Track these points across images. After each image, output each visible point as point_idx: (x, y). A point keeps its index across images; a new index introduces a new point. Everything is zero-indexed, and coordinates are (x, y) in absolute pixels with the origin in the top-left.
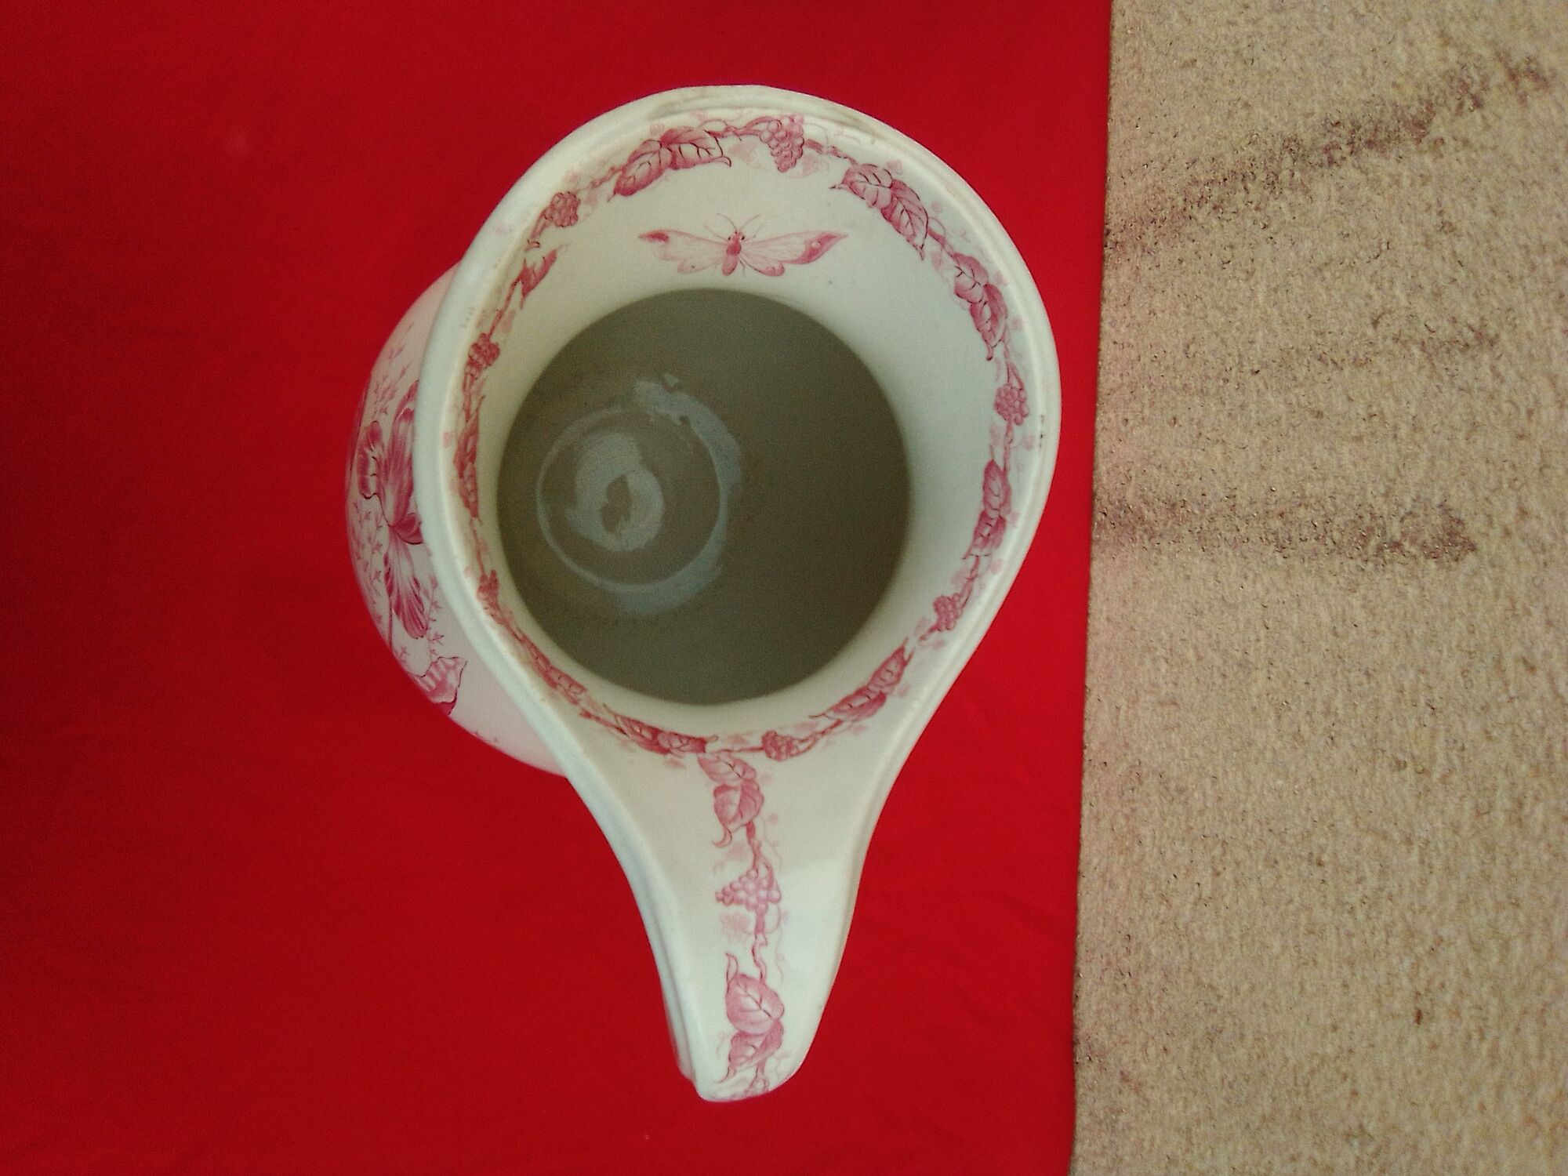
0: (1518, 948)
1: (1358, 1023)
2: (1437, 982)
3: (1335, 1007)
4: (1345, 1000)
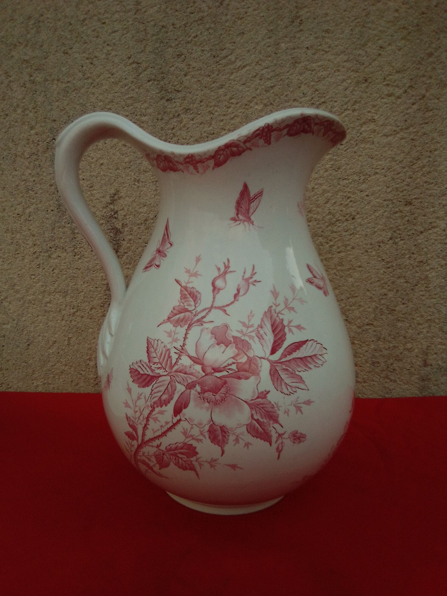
0: (324, 187)
1: (362, 242)
2: (341, 213)
3: (361, 252)
4: (357, 248)
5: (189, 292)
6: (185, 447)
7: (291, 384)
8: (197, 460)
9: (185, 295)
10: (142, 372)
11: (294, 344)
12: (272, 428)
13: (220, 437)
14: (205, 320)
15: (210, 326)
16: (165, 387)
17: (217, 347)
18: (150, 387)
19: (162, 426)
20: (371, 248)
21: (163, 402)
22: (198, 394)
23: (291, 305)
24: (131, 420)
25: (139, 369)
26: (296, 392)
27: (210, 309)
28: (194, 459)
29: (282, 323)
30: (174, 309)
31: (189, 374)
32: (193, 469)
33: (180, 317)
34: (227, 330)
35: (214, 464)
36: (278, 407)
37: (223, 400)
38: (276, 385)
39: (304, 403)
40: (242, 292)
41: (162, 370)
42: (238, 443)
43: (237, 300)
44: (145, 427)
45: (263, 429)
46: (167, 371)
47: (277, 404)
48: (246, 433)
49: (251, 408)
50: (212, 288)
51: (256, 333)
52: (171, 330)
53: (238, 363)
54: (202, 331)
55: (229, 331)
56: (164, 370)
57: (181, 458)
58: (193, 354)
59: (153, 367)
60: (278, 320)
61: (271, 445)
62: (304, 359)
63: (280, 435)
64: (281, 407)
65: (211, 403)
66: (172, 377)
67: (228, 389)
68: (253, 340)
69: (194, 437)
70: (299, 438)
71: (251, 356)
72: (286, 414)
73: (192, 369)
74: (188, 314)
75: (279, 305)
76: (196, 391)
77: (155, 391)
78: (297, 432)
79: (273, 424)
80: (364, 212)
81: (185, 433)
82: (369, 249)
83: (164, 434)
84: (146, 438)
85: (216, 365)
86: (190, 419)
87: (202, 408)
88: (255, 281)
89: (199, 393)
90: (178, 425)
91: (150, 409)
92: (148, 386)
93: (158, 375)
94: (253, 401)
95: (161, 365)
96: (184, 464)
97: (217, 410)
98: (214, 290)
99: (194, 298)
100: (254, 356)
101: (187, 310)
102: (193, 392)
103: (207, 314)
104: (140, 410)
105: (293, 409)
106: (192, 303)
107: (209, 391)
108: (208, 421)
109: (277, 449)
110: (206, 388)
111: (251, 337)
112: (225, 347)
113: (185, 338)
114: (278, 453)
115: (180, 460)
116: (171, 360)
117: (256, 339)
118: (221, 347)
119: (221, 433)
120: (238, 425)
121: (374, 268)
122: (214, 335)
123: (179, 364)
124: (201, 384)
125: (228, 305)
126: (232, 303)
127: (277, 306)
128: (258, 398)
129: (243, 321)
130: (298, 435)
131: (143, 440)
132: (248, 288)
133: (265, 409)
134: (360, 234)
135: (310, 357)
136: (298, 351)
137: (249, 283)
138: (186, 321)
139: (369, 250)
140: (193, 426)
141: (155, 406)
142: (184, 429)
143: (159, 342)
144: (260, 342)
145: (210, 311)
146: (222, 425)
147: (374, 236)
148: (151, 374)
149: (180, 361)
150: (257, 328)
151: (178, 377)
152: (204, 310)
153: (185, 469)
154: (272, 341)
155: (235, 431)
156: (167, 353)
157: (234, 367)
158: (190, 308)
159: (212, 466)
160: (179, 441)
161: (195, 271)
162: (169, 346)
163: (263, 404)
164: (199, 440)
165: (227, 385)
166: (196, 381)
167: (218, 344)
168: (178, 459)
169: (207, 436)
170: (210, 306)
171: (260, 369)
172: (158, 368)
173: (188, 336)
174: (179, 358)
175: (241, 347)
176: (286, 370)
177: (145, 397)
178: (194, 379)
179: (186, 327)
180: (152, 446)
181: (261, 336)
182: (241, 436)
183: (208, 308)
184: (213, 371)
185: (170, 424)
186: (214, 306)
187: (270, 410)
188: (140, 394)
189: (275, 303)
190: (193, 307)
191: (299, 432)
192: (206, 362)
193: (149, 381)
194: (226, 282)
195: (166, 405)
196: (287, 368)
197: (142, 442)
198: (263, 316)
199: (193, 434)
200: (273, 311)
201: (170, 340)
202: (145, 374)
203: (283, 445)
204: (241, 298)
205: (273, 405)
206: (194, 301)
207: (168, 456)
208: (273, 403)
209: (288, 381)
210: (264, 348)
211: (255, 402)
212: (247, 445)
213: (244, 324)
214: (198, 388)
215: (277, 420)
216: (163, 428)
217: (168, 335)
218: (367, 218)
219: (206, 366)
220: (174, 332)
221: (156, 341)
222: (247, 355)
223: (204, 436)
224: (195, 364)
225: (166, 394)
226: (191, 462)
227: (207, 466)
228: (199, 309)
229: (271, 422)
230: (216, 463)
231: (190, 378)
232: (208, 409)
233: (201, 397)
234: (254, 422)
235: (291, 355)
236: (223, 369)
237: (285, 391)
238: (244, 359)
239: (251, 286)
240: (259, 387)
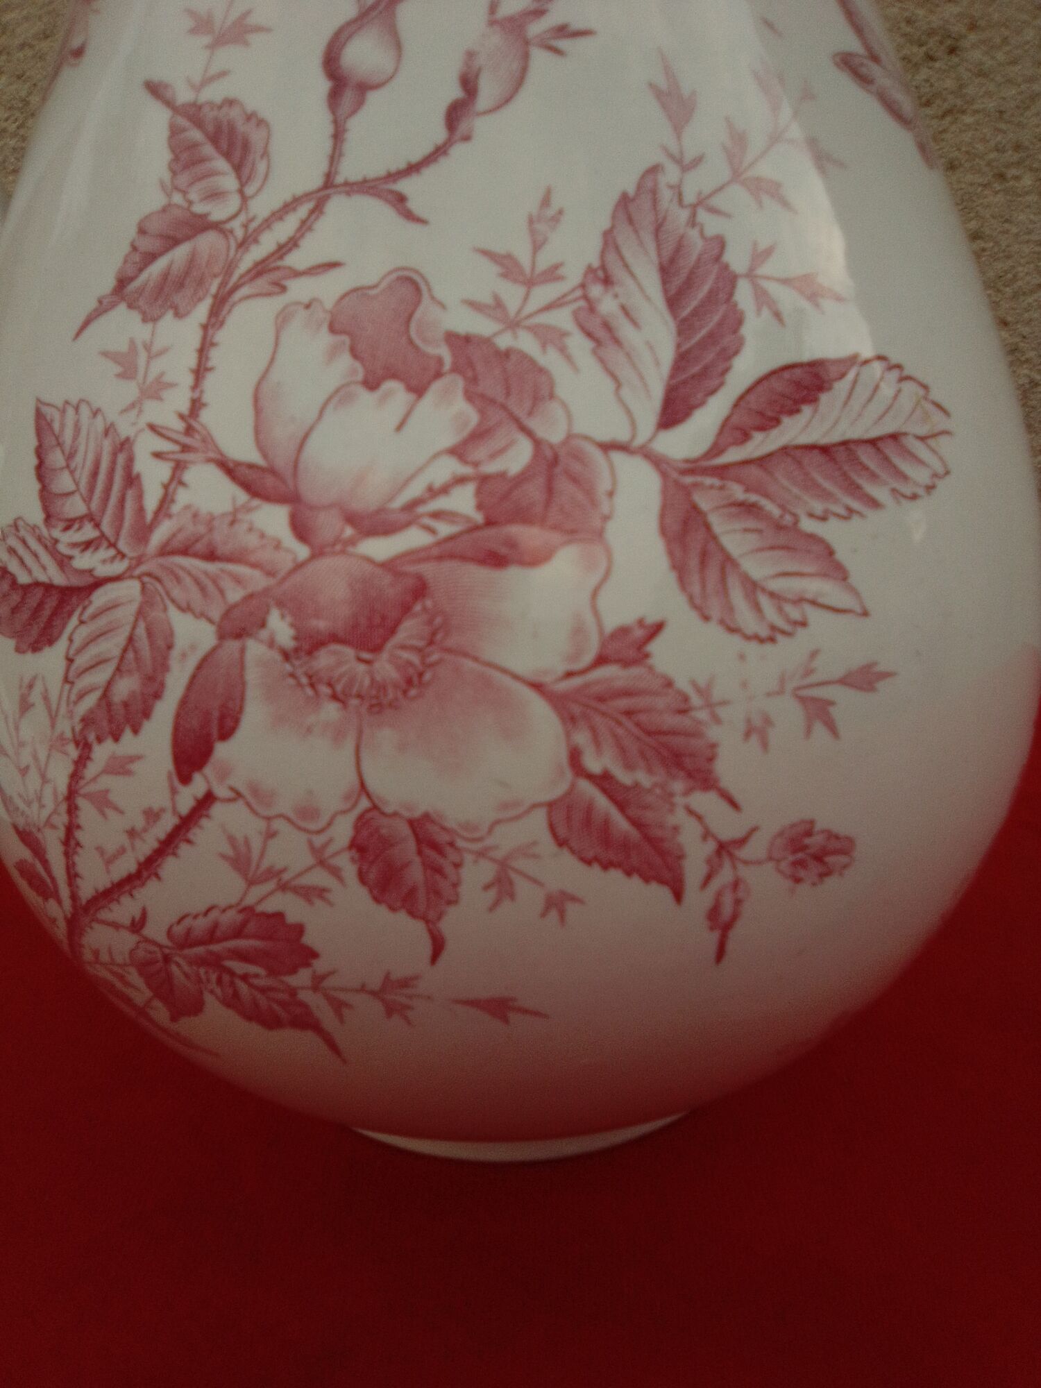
1: (984, 140)
2: (909, 29)
3: (979, 179)
4: (967, 165)
5: (210, 128)
6: (251, 927)
7: (776, 585)
8: (317, 983)
9: (194, 146)
10: (23, 579)
11: (786, 375)
12: (680, 817)
13: (416, 874)
14: (296, 259)
15: (329, 288)
16: (120, 639)
17: (366, 397)
18: (61, 646)
19: (132, 833)
20: (1018, 164)
21: (119, 712)
22: (278, 657)
23: (765, 170)
24: (17, 809)
25: (14, 567)
26: (804, 624)
27: (319, 199)
28: (302, 978)
29: (718, 258)
30: (142, 231)
31: (229, 559)
32: (305, 1021)
33: (169, 267)
34: (418, 303)
35: (403, 1000)
36: (709, 705)
37: (412, 681)
38: (696, 588)
39: (844, 681)
40: (487, 92)
41: (105, 553)
42: (512, 896)
43: (467, 138)
44: (70, 841)
45: (637, 824)
46: (123, 556)
47: (703, 692)
48: (546, 843)
49: (570, 720)
50: (322, 85)
51: (575, 314)
52: (132, 342)
53: (484, 480)
54: (282, 320)
55: (426, 310)
56: (112, 552)
57: (245, 978)
58: (242, 449)
59: (66, 539)
60: (696, 244)
61: (678, 895)
62: (841, 455)
63: (724, 849)
64: (724, 703)
65: (354, 702)
66: (152, 584)
67: (438, 620)
68: (563, 350)
69: (286, 877)
70: (819, 858)
71: (555, 435)
72: (754, 739)
73: (241, 528)
74: (207, 242)
75: (698, 161)
76: (271, 644)
77: (82, 661)
78: (808, 829)
79: (687, 793)
80: (996, 16)
81: (240, 861)
82: (1008, 165)
83: (149, 867)
84: (86, 891)
85: (368, 498)
86: (255, 791)
87: (309, 730)
88: (563, 31)
89: (286, 656)
90: (204, 822)
91: (74, 752)
92: (51, 642)
93: (87, 580)
94: (576, 682)
95: (97, 526)
96: (263, 1001)
97: (385, 737)
98: (334, 97)
99: (237, 154)
100: (570, 437)
101: (201, 225)
102: (255, 649)
103: (305, 227)
104: (36, 758)
105: (788, 714)
106: (229, 182)
107: (334, 638)
108: (347, 797)
109: (714, 913)
110: (322, 625)
111: (551, 337)
112: (411, 397)
113: (200, 372)
114: (715, 936)
115: (243, 988)
116: (140, 497)
117: (579, 344)
118: (383, 400)
119: (420, 852)
120: (505, 806)
121: (1027, 237)
122: (346, 339)
123: (175, 508)
124: (295, 606)
125: (413, 169)
126: (439, 152)
127: (687, 166)
128: (601, 661)
129: (499, 248)
130: (815, 841)
131: (74, 897)
132: (524, 70)
133: (643, 718)
134: (977, 112)
135: (873, 442)
136: (807, 410)
137: (527, 43)
138: (201, 282)
139: (1013, 172)
140: (279, 825)
141: (92, 737)
142: (232, 840)
143: (85, 411)
144: (602, 361)
145: (318, 210)
146: (417, 814)
147: (1028, 113)
148: (59, 579)
149: (182, 498)
150: (583, 286)
151: (178, 579)
152: (288, 207)
153: (271, 1022)
154: (667, 355)
155: (489, 842)
156: (121, 459)
157: (463, 501)
158: (218, 212)
159: (390, 1010)
160: (223, 903)
161: (234, 14)
162: (125, 430)
163: (627, 693)
164: (312, 894)
165: (429, 603)
166: (266, 591)
167: (371, 384)
168: (232, 983)
169: (349, 870)
170: (316, 181)
171: (605, 508)
172: (87, 545)
173: (215, 357)
174: (177, 478)
175: (496, 391)
176: (749, 509)
177: (46, 698)
178: (258, 580)
179: (201, 312)
180: (116, 926)
181: (607, 326)
182: (520, 864)
183: (307, 196)
184: (349, 532)
185: (168, 823)
186: (339, 179)
187: (671, 721)
188: (26, 681)
189: (674, 148)
190: (234, 203)
191: (819, 826)
192: (314, 488)
193: (55, 613)
194: (398, 46)
195: (136, 731)
196: (753, 498)
197: (74, 906)
198: (614, 217)
199: (279, 865)
200: (666, 195)
201: (130, 390)
202: (37, 584)
203: (741, 894)
204: (482, 127)
205: (686, 699)
206: (238, 168)
207: (186, 968)
208: (682, 683)
209: (757, 568)
210: (626, 393)
211: (587, 685)
212: (557, 903)
213: (507, 266)
214: (280, 628)
215: (710, 772)
216: (138, 843)
217: (119, 369)
218: (1005, 40)
219: (311, 508)
220: (148, 347)
221: (70, 412)
222: (529, 433)
223: (336, 872)
224: (256, 502)
225: (130, 672)
226: (293, 992)
227: (367, 1010)
228: (262, 206)
229: (678, 786)
230: (410, 997)
231: (238, 580)
232: (338, 736)
233: (299, 672)
234: (585, 786)
235: (774, 432)
236: (404, 517)
237: (746, 618)
238: (517, 458)
239: (539, 58)
240: (603, 601)
